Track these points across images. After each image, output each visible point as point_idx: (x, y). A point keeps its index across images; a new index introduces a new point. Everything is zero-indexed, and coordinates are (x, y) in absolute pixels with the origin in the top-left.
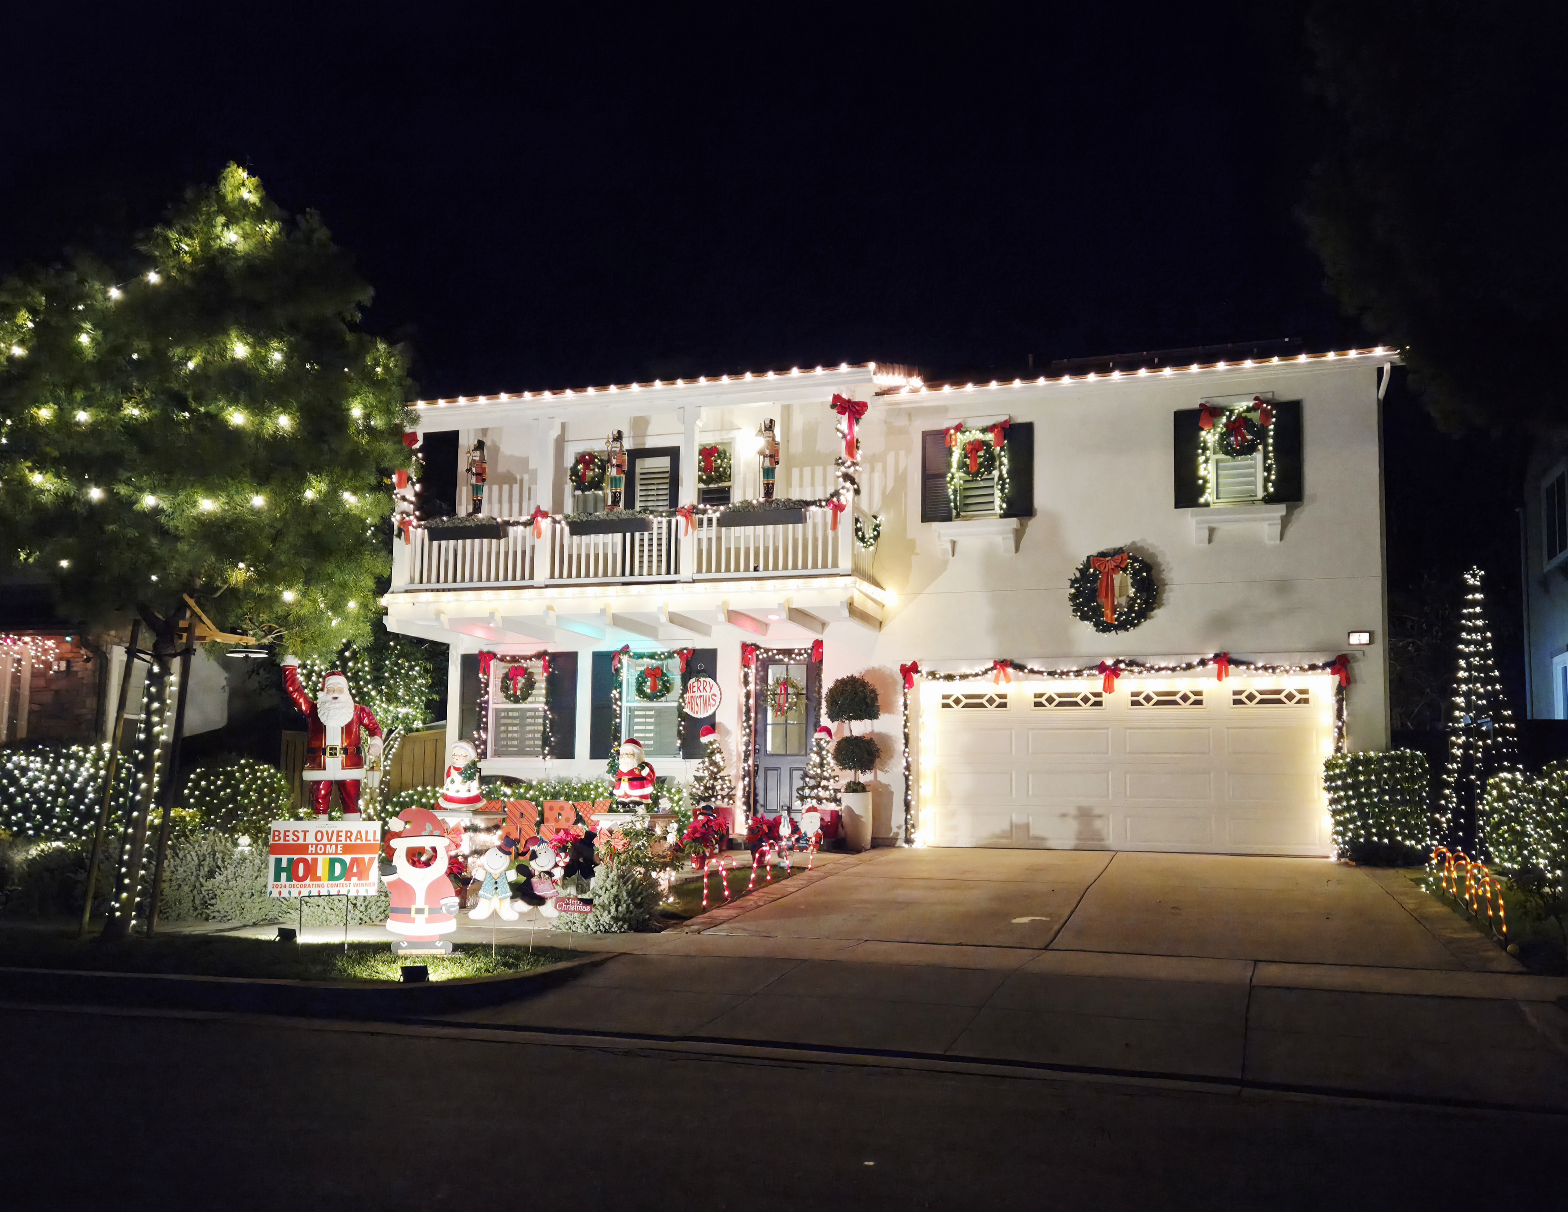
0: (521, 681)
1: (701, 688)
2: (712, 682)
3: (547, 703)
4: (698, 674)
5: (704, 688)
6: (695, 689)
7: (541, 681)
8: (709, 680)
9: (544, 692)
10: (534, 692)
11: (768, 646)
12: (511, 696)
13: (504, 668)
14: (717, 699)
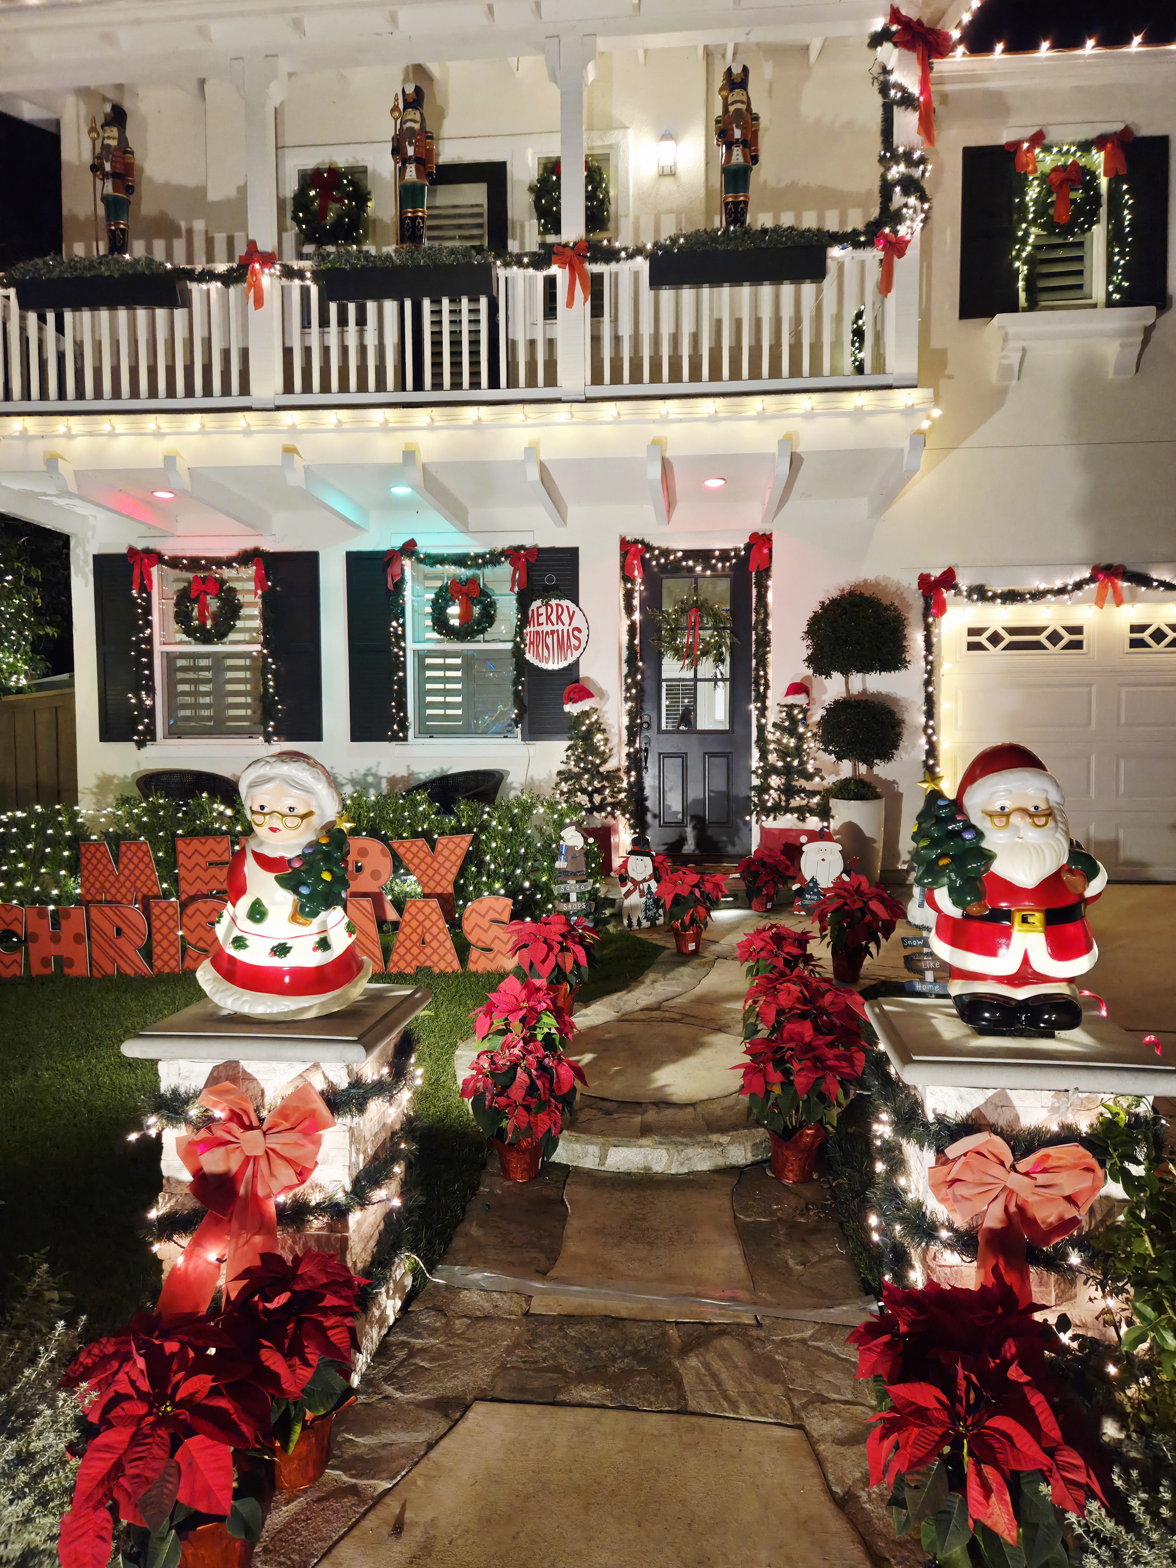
0: (213, 604)
1: (554, 618)
2: (572, 607)
3: (265, 644)
4: (547, 593)
5: (559, 617)
6: (543, 619)
7: (252, 605)
8: (566, 603)
9: (258, 623)
10: (239, 624)
11: (664, 545)
12: (196, 629)
13: (177, 580)
14: (583, 636)
